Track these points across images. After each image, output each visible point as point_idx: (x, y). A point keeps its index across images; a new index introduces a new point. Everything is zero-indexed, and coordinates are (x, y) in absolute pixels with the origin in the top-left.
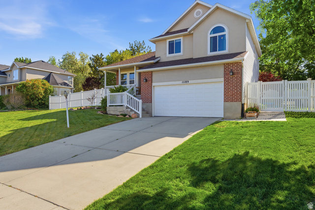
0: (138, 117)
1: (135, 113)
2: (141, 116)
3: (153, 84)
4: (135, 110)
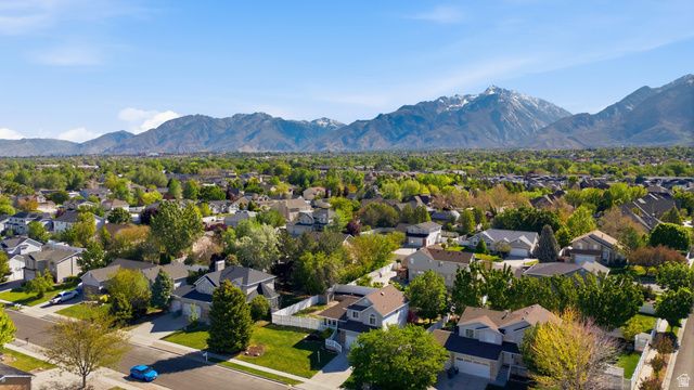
0: (340, 353)
1: (338, 351)
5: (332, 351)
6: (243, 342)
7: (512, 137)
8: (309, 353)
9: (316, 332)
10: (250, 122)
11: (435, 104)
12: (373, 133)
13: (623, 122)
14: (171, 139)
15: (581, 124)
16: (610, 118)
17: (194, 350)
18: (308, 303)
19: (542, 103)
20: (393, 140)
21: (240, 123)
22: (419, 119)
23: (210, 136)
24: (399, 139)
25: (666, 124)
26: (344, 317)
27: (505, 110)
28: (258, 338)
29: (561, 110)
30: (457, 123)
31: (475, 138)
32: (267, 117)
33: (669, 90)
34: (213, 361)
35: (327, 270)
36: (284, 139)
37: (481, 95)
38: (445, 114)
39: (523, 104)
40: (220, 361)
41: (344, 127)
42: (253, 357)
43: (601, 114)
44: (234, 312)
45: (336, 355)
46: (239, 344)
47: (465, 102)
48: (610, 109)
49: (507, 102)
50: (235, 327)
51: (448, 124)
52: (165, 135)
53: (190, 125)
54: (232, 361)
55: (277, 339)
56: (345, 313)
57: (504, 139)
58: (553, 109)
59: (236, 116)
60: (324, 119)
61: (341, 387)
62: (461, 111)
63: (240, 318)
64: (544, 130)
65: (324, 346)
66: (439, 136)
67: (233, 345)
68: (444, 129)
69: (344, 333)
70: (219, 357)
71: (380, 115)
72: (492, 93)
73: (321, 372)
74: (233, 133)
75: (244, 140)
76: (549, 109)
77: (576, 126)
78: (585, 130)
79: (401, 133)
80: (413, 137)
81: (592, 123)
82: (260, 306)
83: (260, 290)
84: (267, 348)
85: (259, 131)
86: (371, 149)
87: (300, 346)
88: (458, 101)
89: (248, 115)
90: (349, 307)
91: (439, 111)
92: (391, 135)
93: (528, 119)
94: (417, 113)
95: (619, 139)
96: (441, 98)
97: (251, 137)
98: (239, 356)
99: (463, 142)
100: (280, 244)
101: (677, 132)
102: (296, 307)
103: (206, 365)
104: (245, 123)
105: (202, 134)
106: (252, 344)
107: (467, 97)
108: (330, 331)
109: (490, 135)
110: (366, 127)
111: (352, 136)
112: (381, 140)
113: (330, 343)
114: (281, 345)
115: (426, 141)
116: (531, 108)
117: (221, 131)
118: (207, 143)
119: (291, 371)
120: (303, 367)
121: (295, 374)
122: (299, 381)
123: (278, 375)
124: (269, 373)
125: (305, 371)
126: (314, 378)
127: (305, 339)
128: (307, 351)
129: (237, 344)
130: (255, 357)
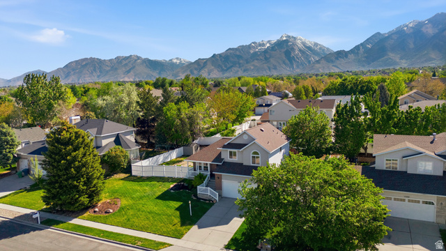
0: (217, 202)
1: (215, 199)
3: (222, 180)
5: (206, 200)
6: (91, 196)
7: (298, 67)
8: (177, 204)
9: (184, 180)
10: (127, 62)
11: (249, 47)
12: (209, 66)
13: (366, 55)
14: (74, 74)
15: (341, 57)
16: (358, 53)
17: (28, 211)
18: (173, 155)
19: (316, 44)
20: (223, 71)
21: (121, 62)
22: (239, 57)
23: (101, 72)
24: (226, 70)
25: (391, 55)
26: (219, 158)
27: (293, 49)
28: (113, 192)
29: (328, 49)
30: (263, 58)
31: (275, 68)
32: (139, 58)
33: (393, 34)
34: (48, 223)
35: (191, 119)
36: (151, 72)
37: (278, 41)
38: (255, 53)
39: (304, 45)
40: (57, 223)
41: (191, 64)
42: (105, 215)
43: (352, 51)
44: (75, 159)
45: (213, 204)
46: (84, 199)
47: (268, 45)
48: (357, 48)
49: (294, 44)
50: (77, 178)
51: (257, 59)
52: (70, 72)
53: (86, 65)
54: (76, 221)
55: (137, 191)
56: (220, 154)
57: (293, 68)
58: (322, 48)
59: (117, 58)
60: (177, 58)
61: (227, 247)
62: (266, 51)
63: (84, 165)
64: (318, 62)
65: (196, 195)
66: (252, 68)
67: (76, 200)
68: (256, 63)
69: (220, 178)
70: (58, 218)
71: (214, 55)
72: (285, 39)
73: (195, 228)
74: (116, 69)
75: (124, 74)
76: (320, 48)
77: (337, 59)
78: (342, 61)
79: (228, 66)
80: (236, 69)
81: (346, 56)
82: (117, 156)
83: (118, 141)
84: (124, 202)
85: (134, 67)
86: (209, 77)
87: (165, 197)
88: (263, 45)
89: (126, 57)
90: (224, 147)
91: (252, 52)
92: (222, 67)
93: (307, 55)
94: (238, 53)
95: (364, 66)
96: (253, 43)
97: (128, 72)
98: (86, 215)
99: (268, 71)
100: (141, 102)
101: (398, 60)
102: (161, 158)
103: (35, 229)
104: (124, 62)
105: (95, 71)
106: (104, 198)
107: (269, 42)
108: (201, 178)
109: (284, 66)
110: (205, 63)
111: (196, 69)
112: (215, 71)
113: (203, 190)
114: (141, 198)
115: (245, 71)
116: (309, 48)
117: (108, 69)
118: (98, 76)
119: (154, 229)
120: (170, 223)
121: (160, 233)
122: (165, 244)
123: (135, 237)
124: (122, 235)
125: (173, 228)
126: (185, 237)
127: (172, 189)
128: (175, 202)
129: (82, 199)
130: (107, 215)
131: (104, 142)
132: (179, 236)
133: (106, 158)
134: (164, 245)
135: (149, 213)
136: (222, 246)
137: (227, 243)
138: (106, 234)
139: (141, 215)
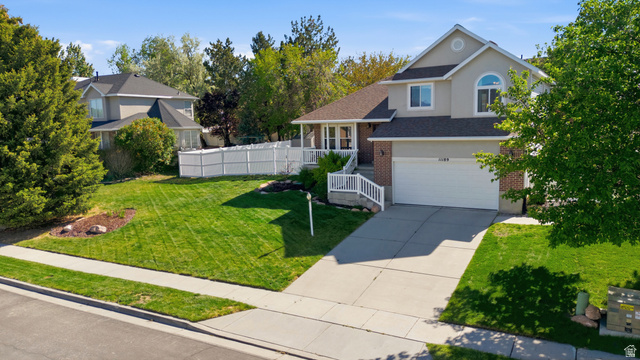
0: (380, 210)
1: (375, 204)
2: (383, 209)
3: (394, 159)
4: (374, 200)
5: (351, 207)
8: (275, 214)
26: (382, 109)
28: (127, 199)
42: (84, 238)
45: (370, 214)
55: (180, 195)
56: (385, 101)
65: (324, 197)
69: (387, 152)
73: (328, 261)
83: (156, 112)
84: (141, 215)
90: (399, 76)
113: (344, 185)
114: (186, 206)
119: (201, 267)
120: (253, 253)
121: (217, 275)
122: (226, 303)
123: (138, 285)
124: (103, 278)
125: (260, 264)
126: (295, 286)
127: (264, 189)
128: (269, 211)
129: (24, 193)
130: (90, 237)
131: (126, 111)
132: (275, 282)
133: (123, 136)
134: (224, 306)
135: (198, 232)
136: (431, 315)
137: (444, 305)
138: (57, 277)
139: (175, 236)
